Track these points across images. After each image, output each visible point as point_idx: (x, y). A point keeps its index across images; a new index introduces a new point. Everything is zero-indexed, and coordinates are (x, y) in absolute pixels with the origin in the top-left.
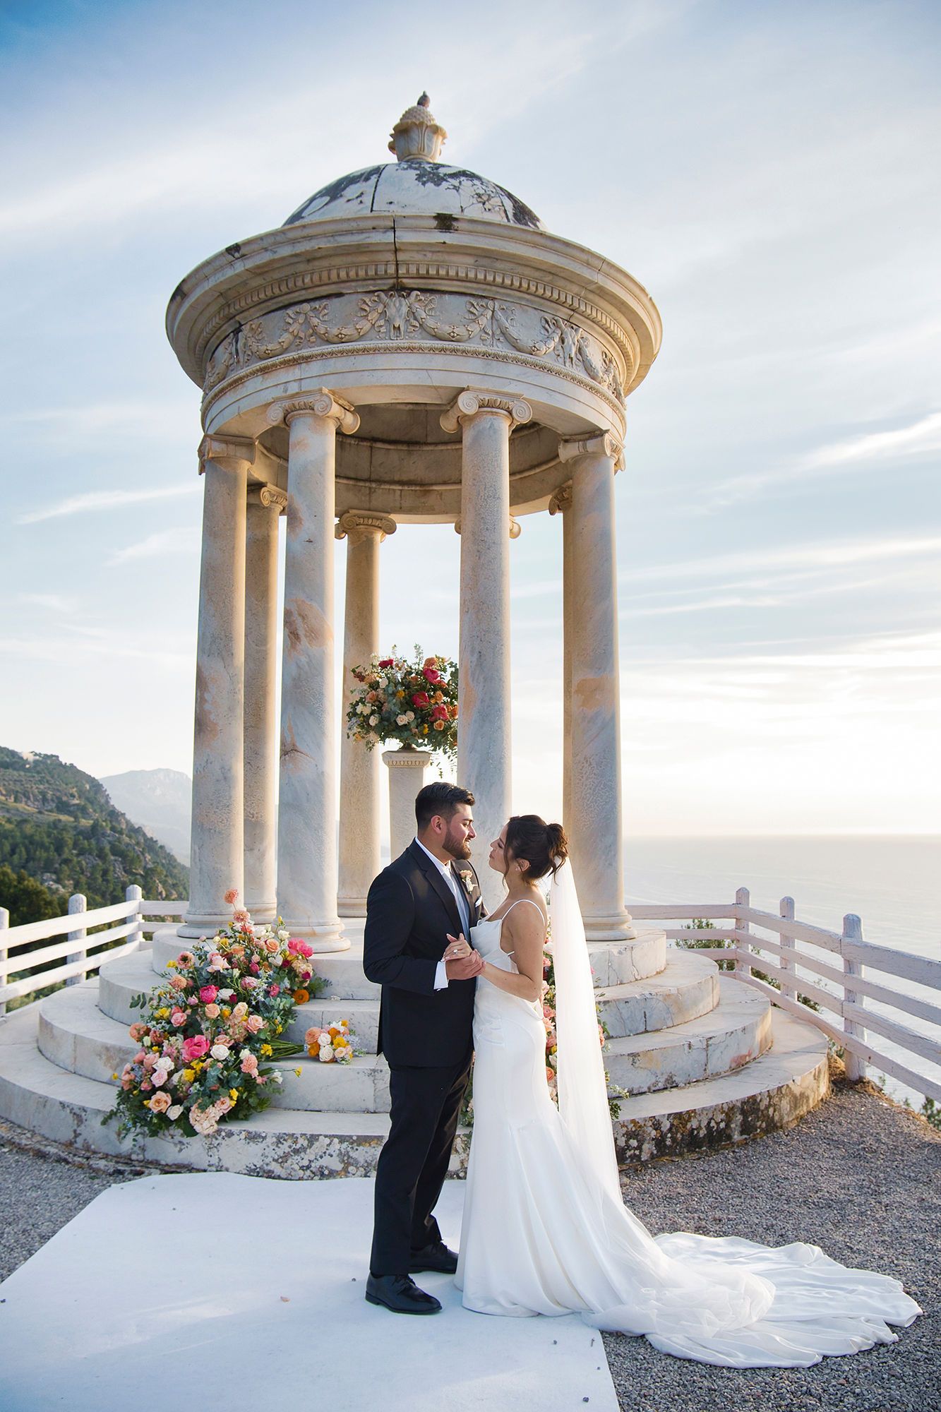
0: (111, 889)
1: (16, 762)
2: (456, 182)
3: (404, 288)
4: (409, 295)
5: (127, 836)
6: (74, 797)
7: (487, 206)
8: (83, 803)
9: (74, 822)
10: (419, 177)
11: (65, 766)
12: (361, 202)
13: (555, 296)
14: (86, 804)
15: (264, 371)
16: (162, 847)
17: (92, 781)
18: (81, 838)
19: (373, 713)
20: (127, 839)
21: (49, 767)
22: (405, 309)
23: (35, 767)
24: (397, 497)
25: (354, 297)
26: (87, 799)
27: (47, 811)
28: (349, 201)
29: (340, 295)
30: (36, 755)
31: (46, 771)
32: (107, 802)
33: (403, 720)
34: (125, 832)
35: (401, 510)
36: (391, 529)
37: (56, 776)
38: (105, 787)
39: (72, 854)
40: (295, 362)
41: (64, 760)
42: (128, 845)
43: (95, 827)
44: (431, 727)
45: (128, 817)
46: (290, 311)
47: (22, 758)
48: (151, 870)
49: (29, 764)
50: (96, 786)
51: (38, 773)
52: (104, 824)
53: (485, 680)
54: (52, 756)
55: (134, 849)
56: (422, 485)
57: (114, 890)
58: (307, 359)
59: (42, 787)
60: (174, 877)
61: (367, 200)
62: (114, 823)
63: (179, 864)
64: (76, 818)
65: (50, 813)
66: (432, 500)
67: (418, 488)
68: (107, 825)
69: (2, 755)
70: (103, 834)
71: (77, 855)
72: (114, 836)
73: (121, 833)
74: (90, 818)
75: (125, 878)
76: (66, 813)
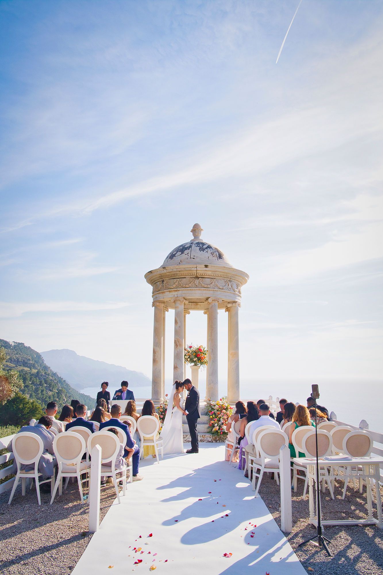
0: (45, 398)
1: (7, 346)
2: (206, 250)
3: (198, 277)
4: (199, 278)
5: (51, 376)
6: (30, 360)
7: (213, 256)
8: (33, 363)
9: (30, 370)
10: (200, 249)
11: (26, 348)
12: (188, 255)
13: (227, 277)
14: (35, 363)
15: (169, 291)
16: (64, 381)
17: (37, 353)
18: (33, 377)
19: (188, 358)
20: (51, 378)
21: (20, 347)
22: (198, 282)
23: (14, 348)
24: (190, 305)
25: (188, 278)
26: (35, 361)
27: (19, 365)
28: (185, 255)
29: (185, 278)
30: (15, 343)
31: (19, 349)
32: (43, 362)
33: (195, 360)
34: (50, 374)
35: (191, 309)
36: (189, 313)
37: (23, 352)
38: (42, 356)
39: (29, 383)
40: (176, 291)
41: (26, 345)
42: (51, 380)
43: (38, 373)
44: (201, 361)
45: (51, 368)
46: (175, 280)
47: (9, 344)
48: (61, 390)
49: (12, 347)
50: (39, 356)
51: (16, 350)
52: (42, 371)
53: (213, 354)
54: (22, 343)
55: (54, 381)
56: (196, 303)
57: (46, 398)
58: (179, 290)
59: (17, 356)
60: (70, 393)
61: (189, 254)
62: (46, 371)
63: (71, 388)
64: (30, 368)
65: (20, 367)
66: (198, 306)
67: (195, 304)
68: (43, 372)
69: (2, 343)
70: (41, 375)
71: (31, 384)
72: (46, 376)
73: (48, 375)
74: (36, 369)
75: (50, 393)
76: (27, 366)
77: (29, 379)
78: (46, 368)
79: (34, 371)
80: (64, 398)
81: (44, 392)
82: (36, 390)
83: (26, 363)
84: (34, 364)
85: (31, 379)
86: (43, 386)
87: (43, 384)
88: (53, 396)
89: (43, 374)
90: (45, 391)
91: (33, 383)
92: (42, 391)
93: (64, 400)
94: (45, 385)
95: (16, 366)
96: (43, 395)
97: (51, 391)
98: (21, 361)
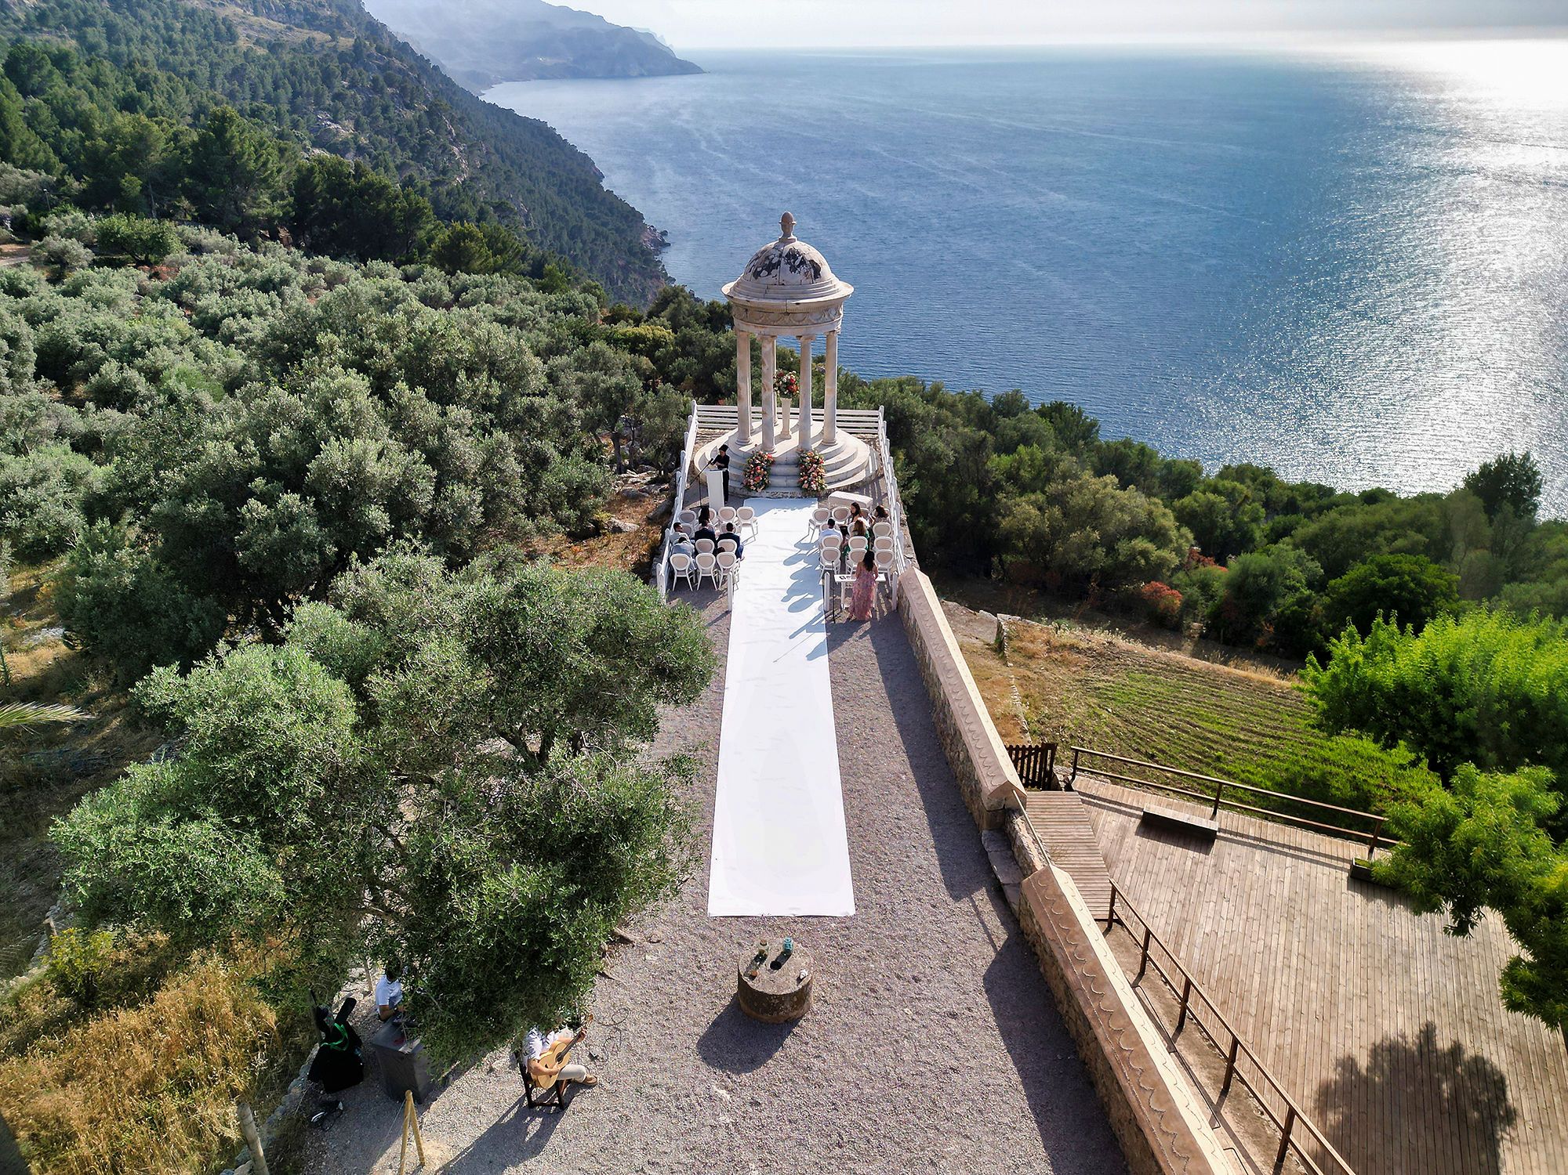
2: (799, 269)
5: (396, 57)
7: (807, 276)
9: (332, 41)
10: (790, 268)
14: (339, 16)
15: (755, 326)
18: (348, 63)
20: (397, 62)
27: (295, 26)
28: (773, 277)
32: (362, 10)
34: (394, 52)
39: (344, 86)
42: (401, 72)
43: (357, 48)
48: (435, 103)
52: (367, 42)
55: (409, 75)
60: (459, 108)
62: (378, 41)
64: (332, 34)
65: (301, 30)
68: (371, 44)
70: (369, 56)
71: (350, 88)
72: (381, 59)
73: (389, 54)
74: (349, 35)
75: (409, 115)
76: (319, 28)
77: (338, 72)
78: (375, 29)
79: (346, 43)
80: (450, 127)
81: (392, 113)
82: (368, 109)
83: (315, 17)
84: (338, 19)
85: (344, 72)
86: (382, 93)
87: (382, 88)
88: (419, 122)
89: (373, 50)
90: (392, 109)
91: (352, 86)
92: (385, 110)
93: (450, 132)
94: (390, 90)
95: (290, 29)
96: (390, 120)
97: (408, 107)
98: (298, 11)
